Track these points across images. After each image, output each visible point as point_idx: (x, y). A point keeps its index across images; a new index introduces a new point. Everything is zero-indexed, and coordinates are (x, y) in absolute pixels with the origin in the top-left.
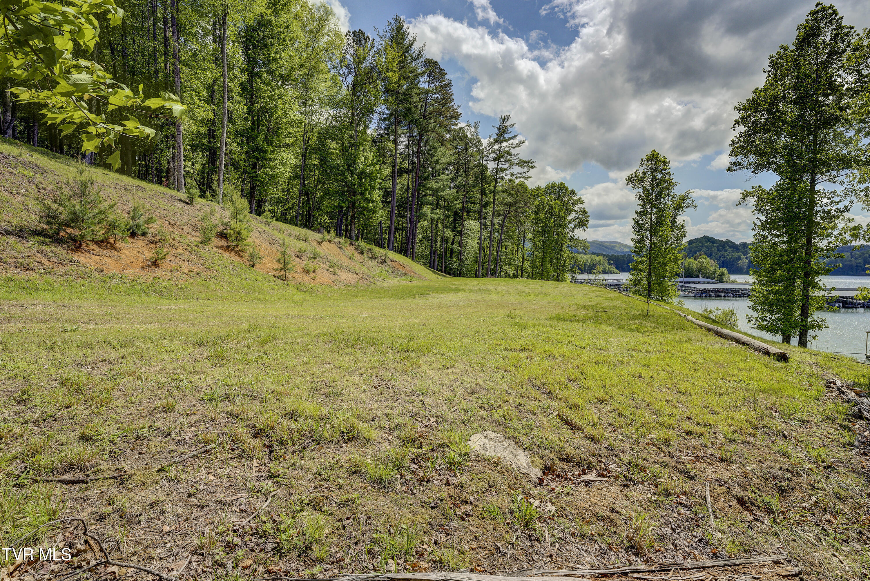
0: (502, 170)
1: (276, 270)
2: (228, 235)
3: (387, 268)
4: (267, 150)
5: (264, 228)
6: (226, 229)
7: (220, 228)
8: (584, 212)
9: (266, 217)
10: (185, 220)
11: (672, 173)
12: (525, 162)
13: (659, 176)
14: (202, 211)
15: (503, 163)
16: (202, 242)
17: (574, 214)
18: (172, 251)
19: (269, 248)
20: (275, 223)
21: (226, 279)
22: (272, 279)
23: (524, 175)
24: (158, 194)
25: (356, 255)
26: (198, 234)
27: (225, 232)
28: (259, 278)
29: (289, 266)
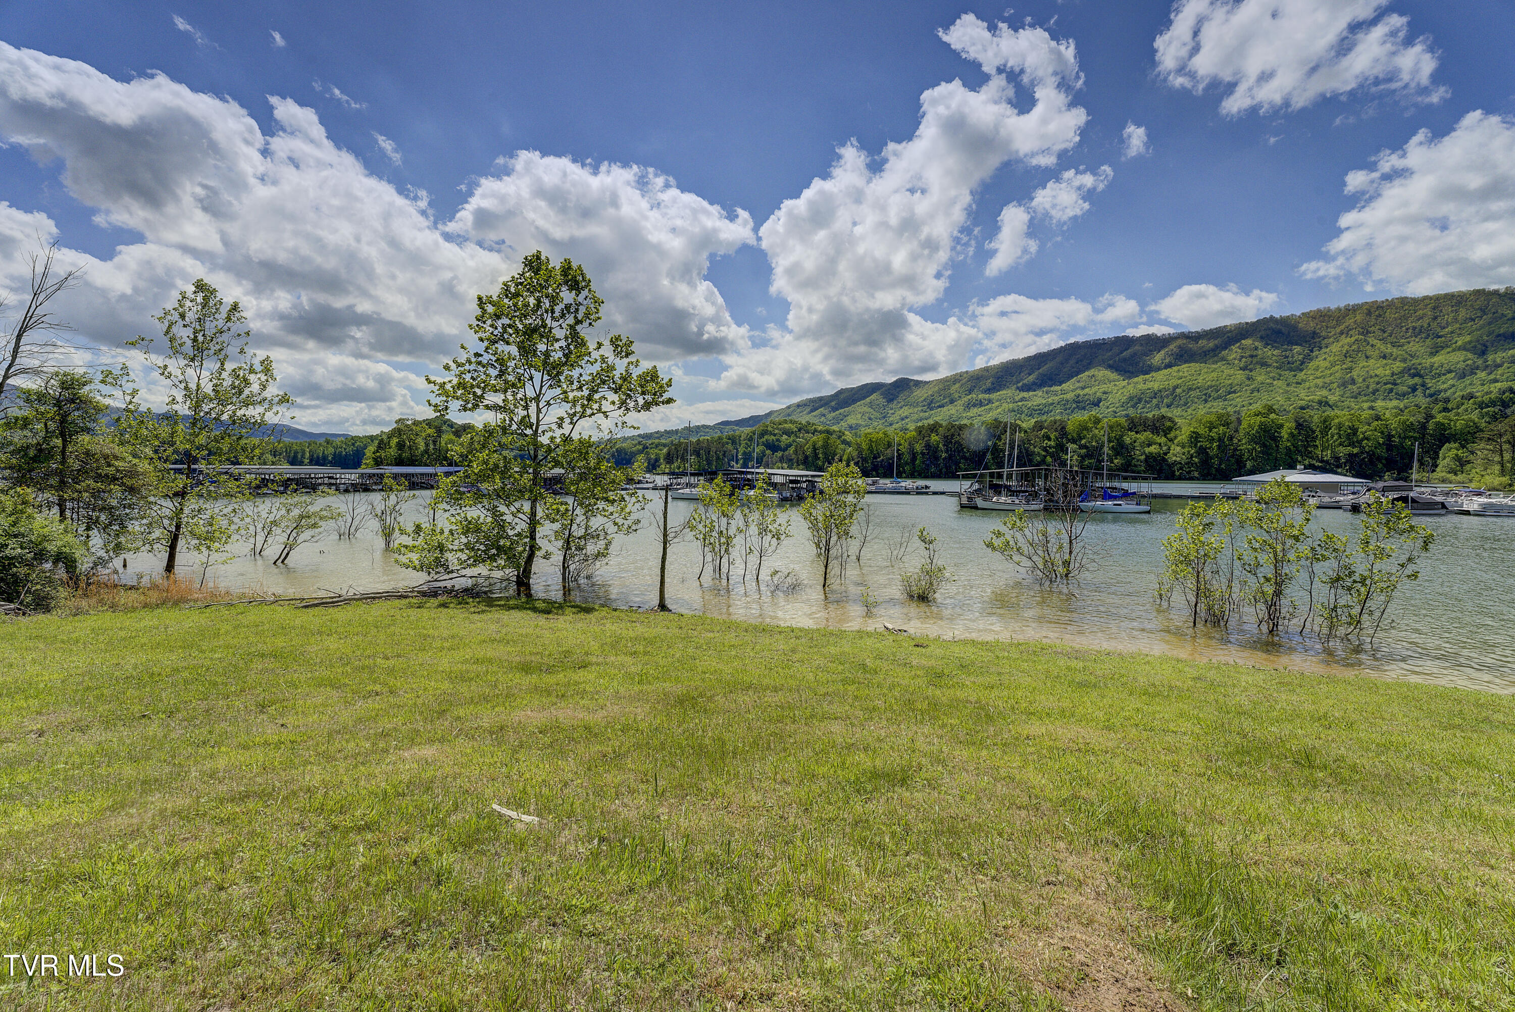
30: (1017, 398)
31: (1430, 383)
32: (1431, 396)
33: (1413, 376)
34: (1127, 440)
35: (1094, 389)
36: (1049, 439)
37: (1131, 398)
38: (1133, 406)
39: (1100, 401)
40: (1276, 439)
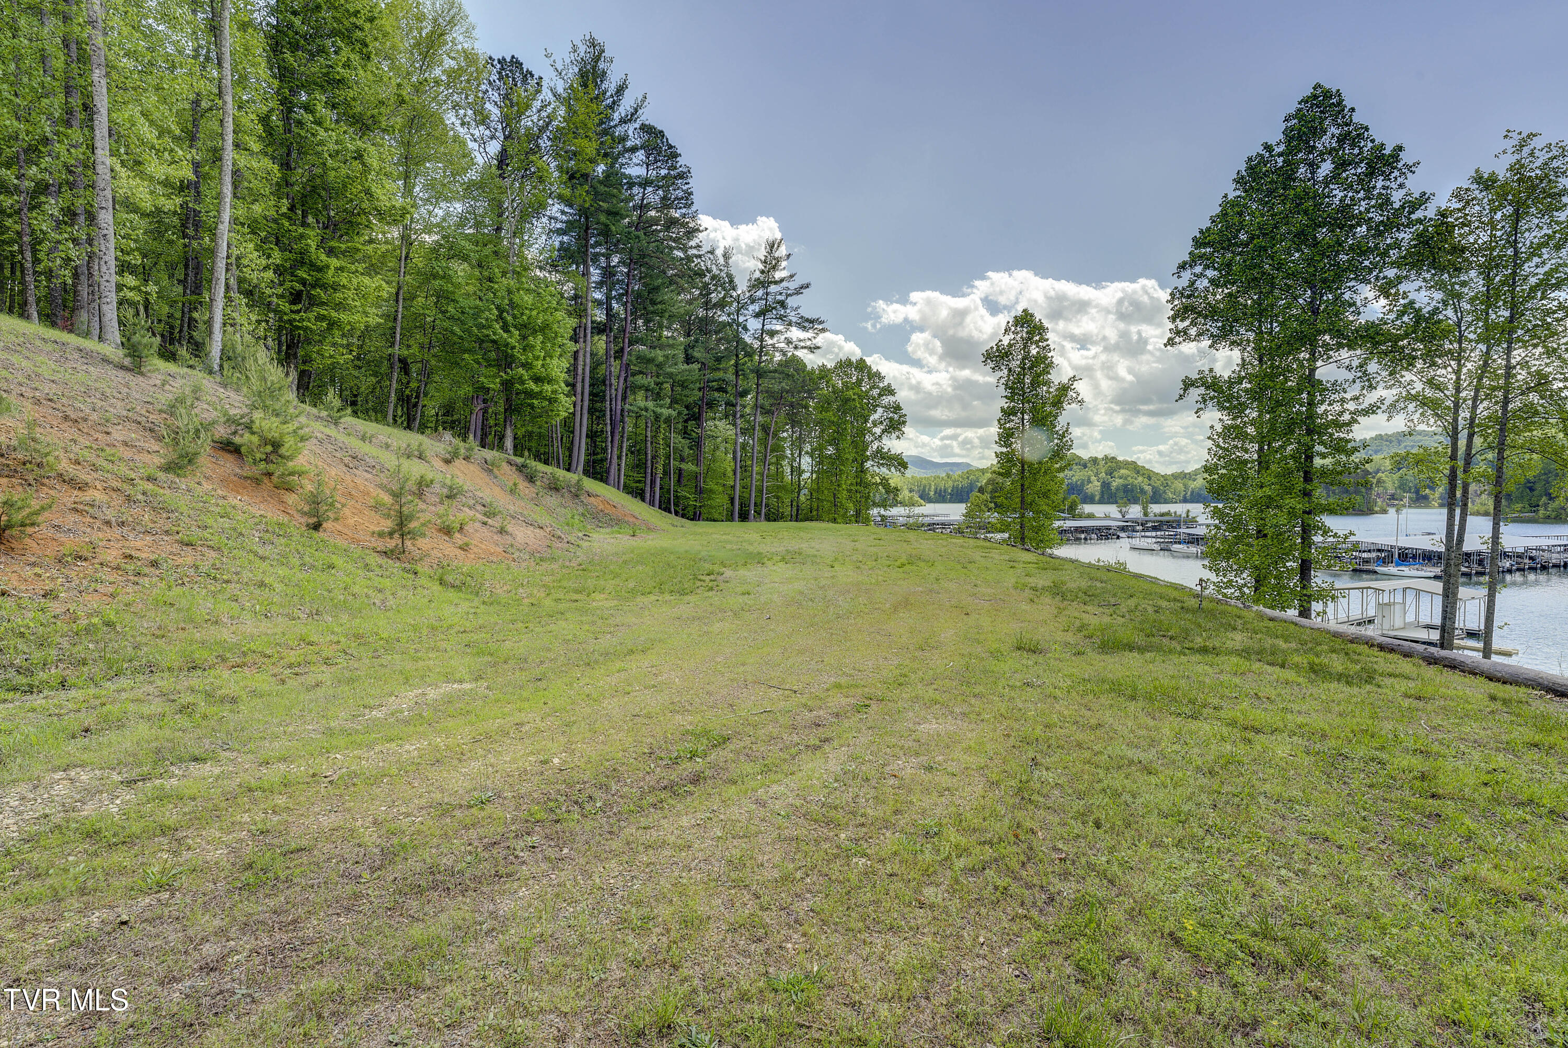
0: (772, 334)
1: (381, 535)
2: (243, 450)
3: (581, 510)
4: (328, 267)
5: (327, 431)
6: (235, 433)
7: (222, 432)
8: (897, 408)
9: (329, 408)
10: (119, 409)
11: (1052, 347)
12: (811, 321)
13: (1034, 351)
14: (167, 387)
15: (774, 321)
16: (170, 468)
17: (880, 410)
18: (70, 497)
19: (348, 478)
20: (348, 420)
21: (246, 575)
22: (374, 560)
23: (808, 343)
24: (38, 343)
25: (522, 485)
26: (155, 446)
27: (237, 440)
28: (338, 561)
29: (413, 525)
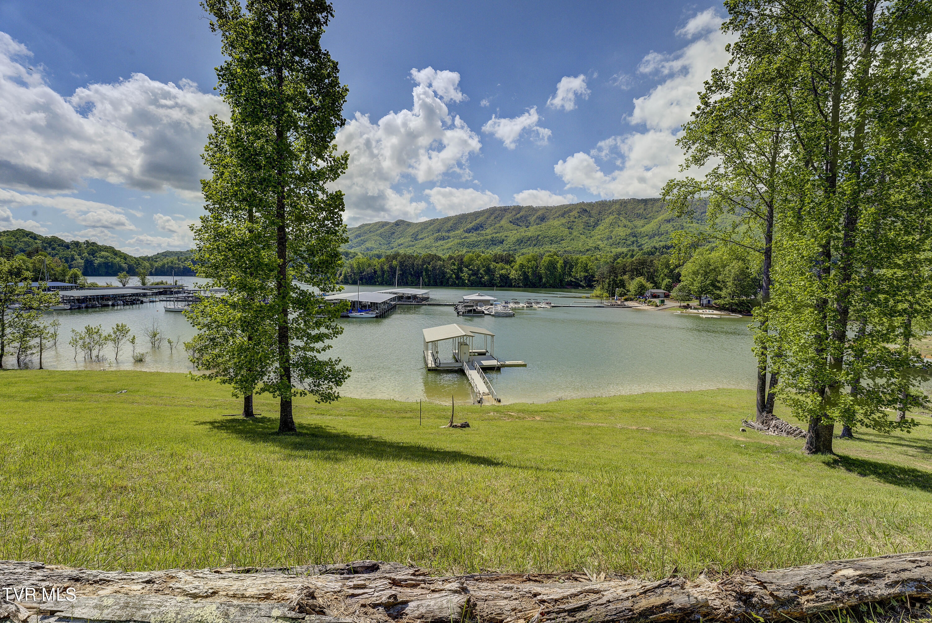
30: (462, 237)
31: (639, 240)
32: (639, 246)
33: (633, 237)
34: (492, 267)
35: (501, 234)
36: (454, 265)
37: (518, 240)
38: (519, 245)
39: (503, 241)
40: (555, 268)
